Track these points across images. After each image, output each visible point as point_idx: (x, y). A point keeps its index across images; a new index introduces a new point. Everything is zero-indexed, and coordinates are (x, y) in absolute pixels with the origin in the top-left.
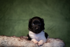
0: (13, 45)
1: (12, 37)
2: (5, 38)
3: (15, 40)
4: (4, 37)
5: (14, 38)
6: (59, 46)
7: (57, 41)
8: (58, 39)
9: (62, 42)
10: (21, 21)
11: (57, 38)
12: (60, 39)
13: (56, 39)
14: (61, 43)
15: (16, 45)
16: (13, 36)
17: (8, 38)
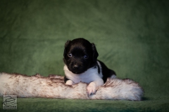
0: (36, 93)
1: (34, 78)
2: (21, 78)
3: (41, 83)
4: (18, 77)
5: (38, 80)
6: (133, 95)
7: (128, 85)
8: (129, 81)
9: (138, 88)
10: (46, 43)
11: (127, 79)
12: (132, 80)
13: (124, 79)
14: (136, 89)
15: (44, 94)
16: (35, 76)
17: (27, 78)
